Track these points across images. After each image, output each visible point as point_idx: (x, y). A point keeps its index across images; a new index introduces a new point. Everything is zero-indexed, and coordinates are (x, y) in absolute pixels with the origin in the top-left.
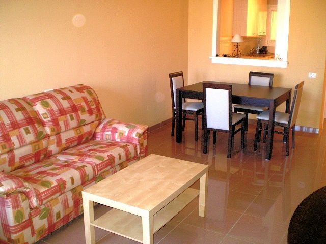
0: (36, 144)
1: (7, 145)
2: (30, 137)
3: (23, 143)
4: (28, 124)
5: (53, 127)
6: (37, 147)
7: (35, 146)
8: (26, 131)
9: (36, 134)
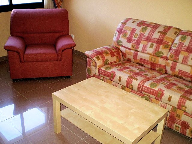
0: (154, 57)
1: (135, 46)
2: (150, 50)
3: (144, 50)
4: (157, 42)
5: (173, 54)
6: (153, 60)
7: (152, 58)
8: (151, 45)
9: (156, 51)
